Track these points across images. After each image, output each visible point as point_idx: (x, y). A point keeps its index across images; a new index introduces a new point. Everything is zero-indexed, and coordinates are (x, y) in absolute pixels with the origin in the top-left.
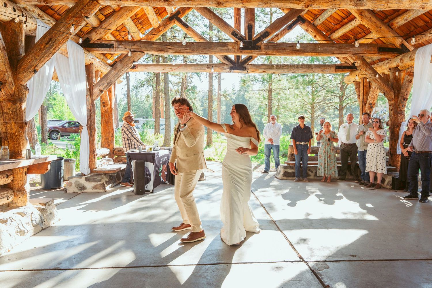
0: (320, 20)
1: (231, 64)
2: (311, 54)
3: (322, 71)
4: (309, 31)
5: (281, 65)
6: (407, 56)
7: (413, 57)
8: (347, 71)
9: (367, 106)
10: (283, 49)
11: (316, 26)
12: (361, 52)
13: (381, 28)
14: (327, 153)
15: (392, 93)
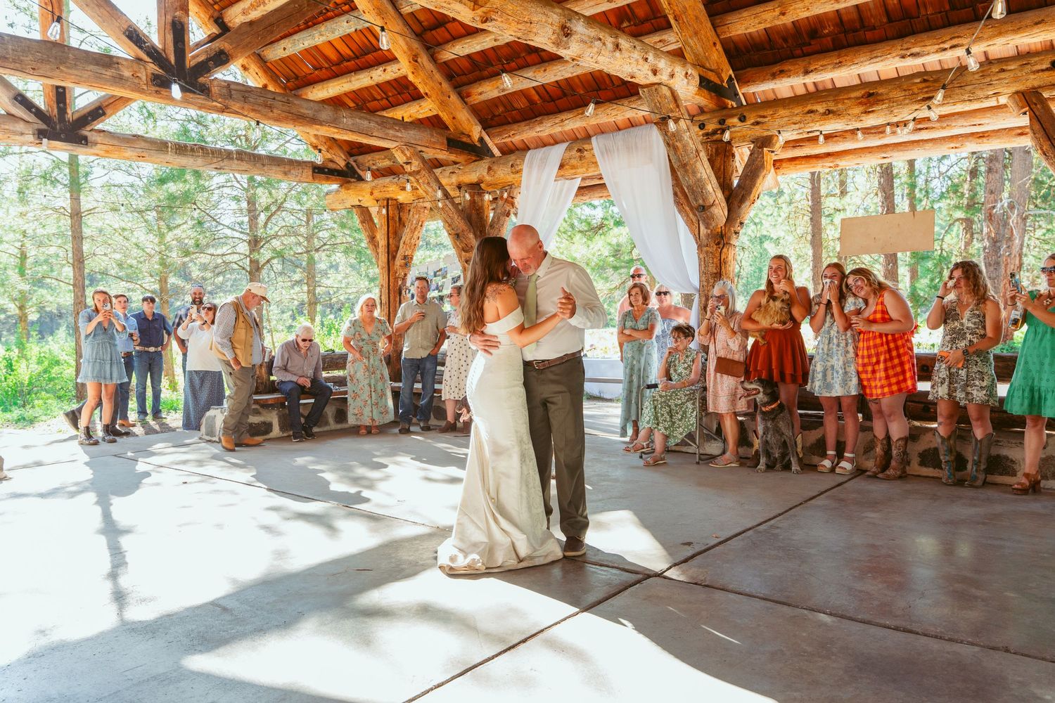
0: (285, 49)
1: (40, 122)
2: (327, 128)
4: (251, 70)
6: (503, 164)
7: (520, 167)
8: (336, 180)
9: (399, 261)
10: (266, 106)
11: (266, 62)
12: (418, 143)
13: (449, 97)
15: (471, 236)
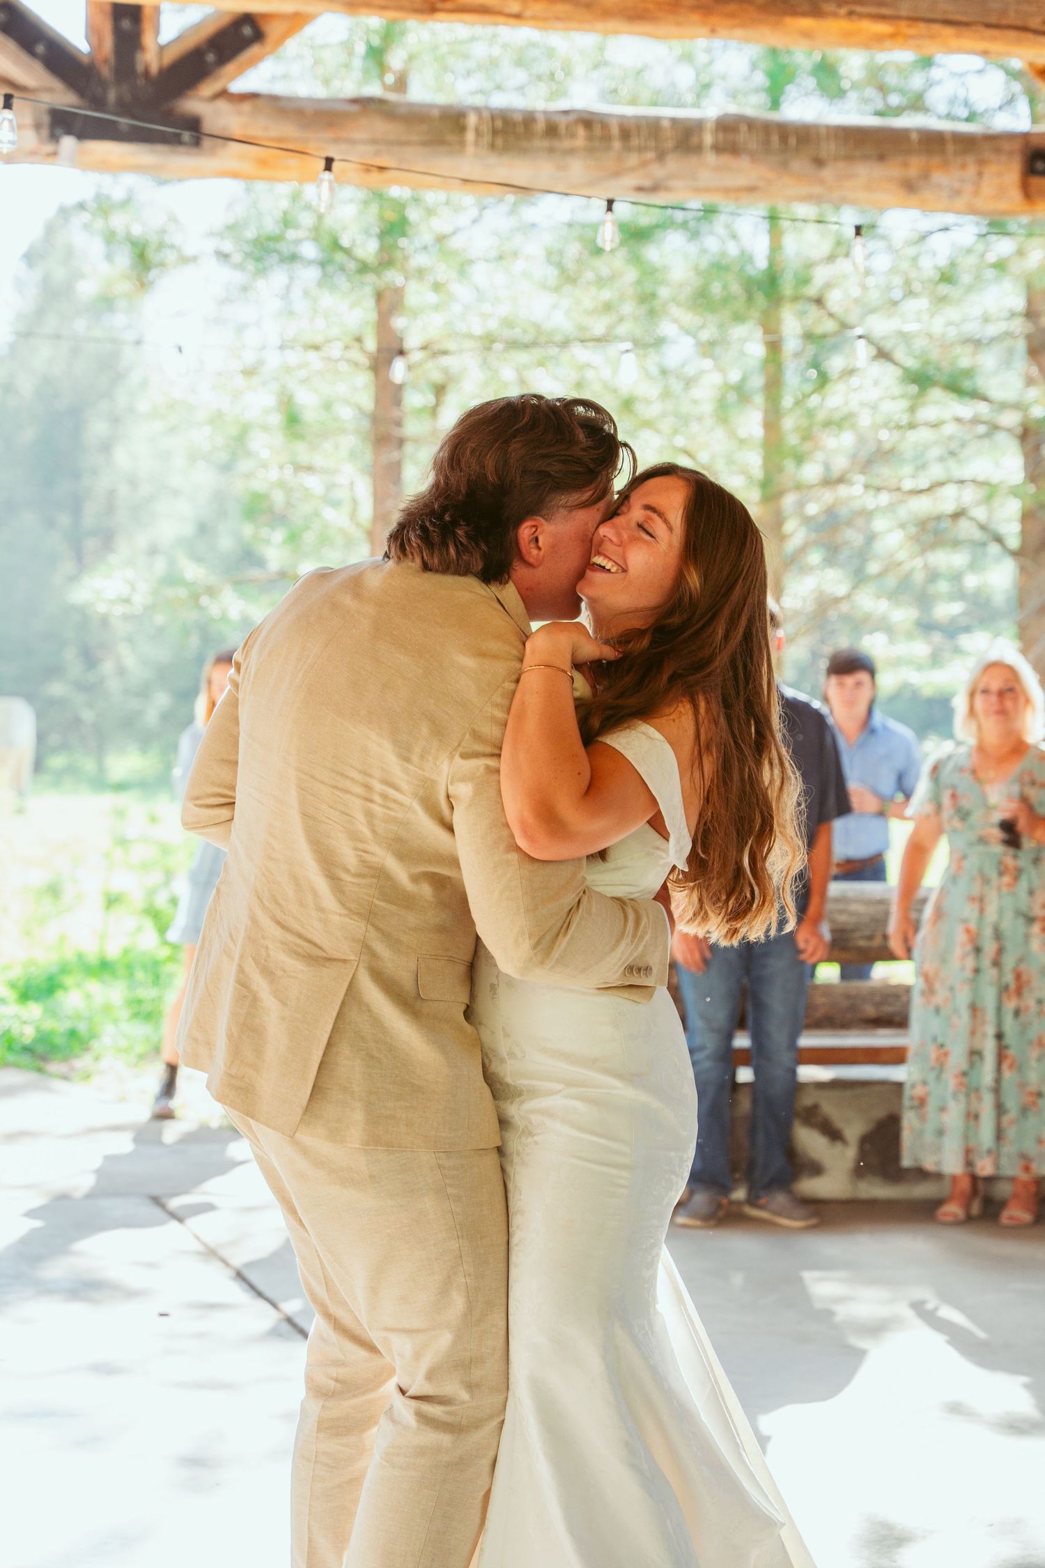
2: (844, 24)
3: (909, 187)
5: (529, 119)
14: (1000, 951)
